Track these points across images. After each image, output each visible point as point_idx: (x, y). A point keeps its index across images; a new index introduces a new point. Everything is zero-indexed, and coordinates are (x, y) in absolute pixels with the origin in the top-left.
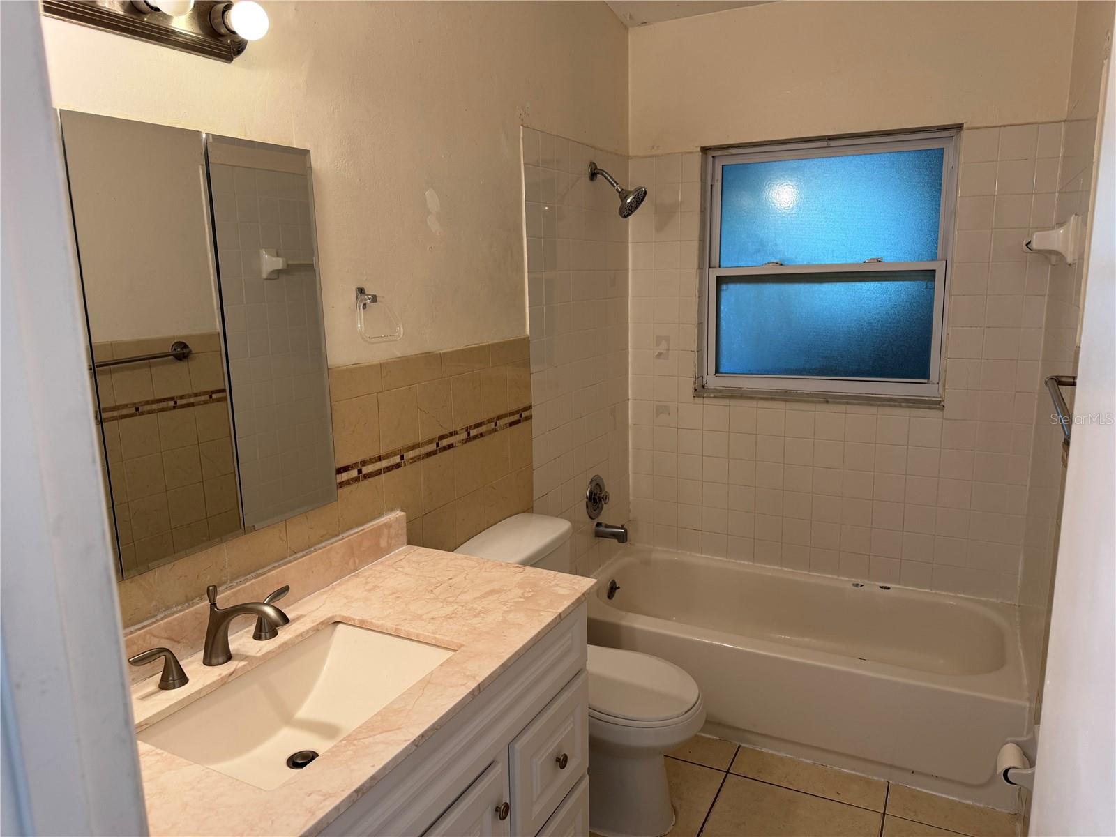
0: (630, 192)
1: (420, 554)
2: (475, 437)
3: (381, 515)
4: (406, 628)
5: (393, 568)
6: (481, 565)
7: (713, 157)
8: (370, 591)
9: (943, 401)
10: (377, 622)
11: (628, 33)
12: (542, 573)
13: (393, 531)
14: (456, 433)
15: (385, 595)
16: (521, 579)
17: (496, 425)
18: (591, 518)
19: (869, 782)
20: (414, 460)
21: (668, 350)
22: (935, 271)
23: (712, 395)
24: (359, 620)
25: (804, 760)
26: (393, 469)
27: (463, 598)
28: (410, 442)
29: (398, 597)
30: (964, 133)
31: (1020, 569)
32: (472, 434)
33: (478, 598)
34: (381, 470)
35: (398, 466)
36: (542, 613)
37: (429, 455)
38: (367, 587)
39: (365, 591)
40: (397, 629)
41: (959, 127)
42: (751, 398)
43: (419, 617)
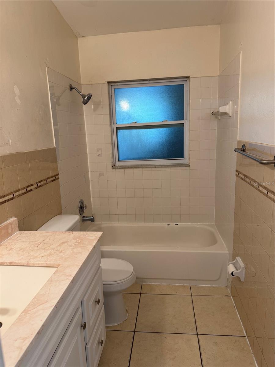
0: (86, 95)
1: (26, 234)
2: (40, 186)
3: (7, 219)
4: (32, 262)
5: (16, 240)
6: (55, 234)
7: (111, 85)
8: (10, 250)
9: (189, 164)
10: (18, 262)
11: (77, 39)
12: (81, 233)
13: (13, 226)
14: (33, 185)
15: (17, 251)
16: (73, 236)
17: (47, 181)
18: (81, 215)
19: (184, 287)
20: (18, 196)
21: (102, 153)
22: (184, 123)
23: (118, 168)
24: (9, 262)
25: (164, 284)
26: (10, 200)
27: (52, 247)
28: (16, 189)
29: (23, 251)
30: (191, 79)
31: (214, 213)
32: (39, 185)
33: (58, 246)
34: (6, 201)
35: (12, 199)
36: (87, 247)
37: (24, 194)
38: (8, 249)
39: (8, 250)
40: (28, 263)
41: (188, 77)
42: (132, 168)
43: (36, 257)
